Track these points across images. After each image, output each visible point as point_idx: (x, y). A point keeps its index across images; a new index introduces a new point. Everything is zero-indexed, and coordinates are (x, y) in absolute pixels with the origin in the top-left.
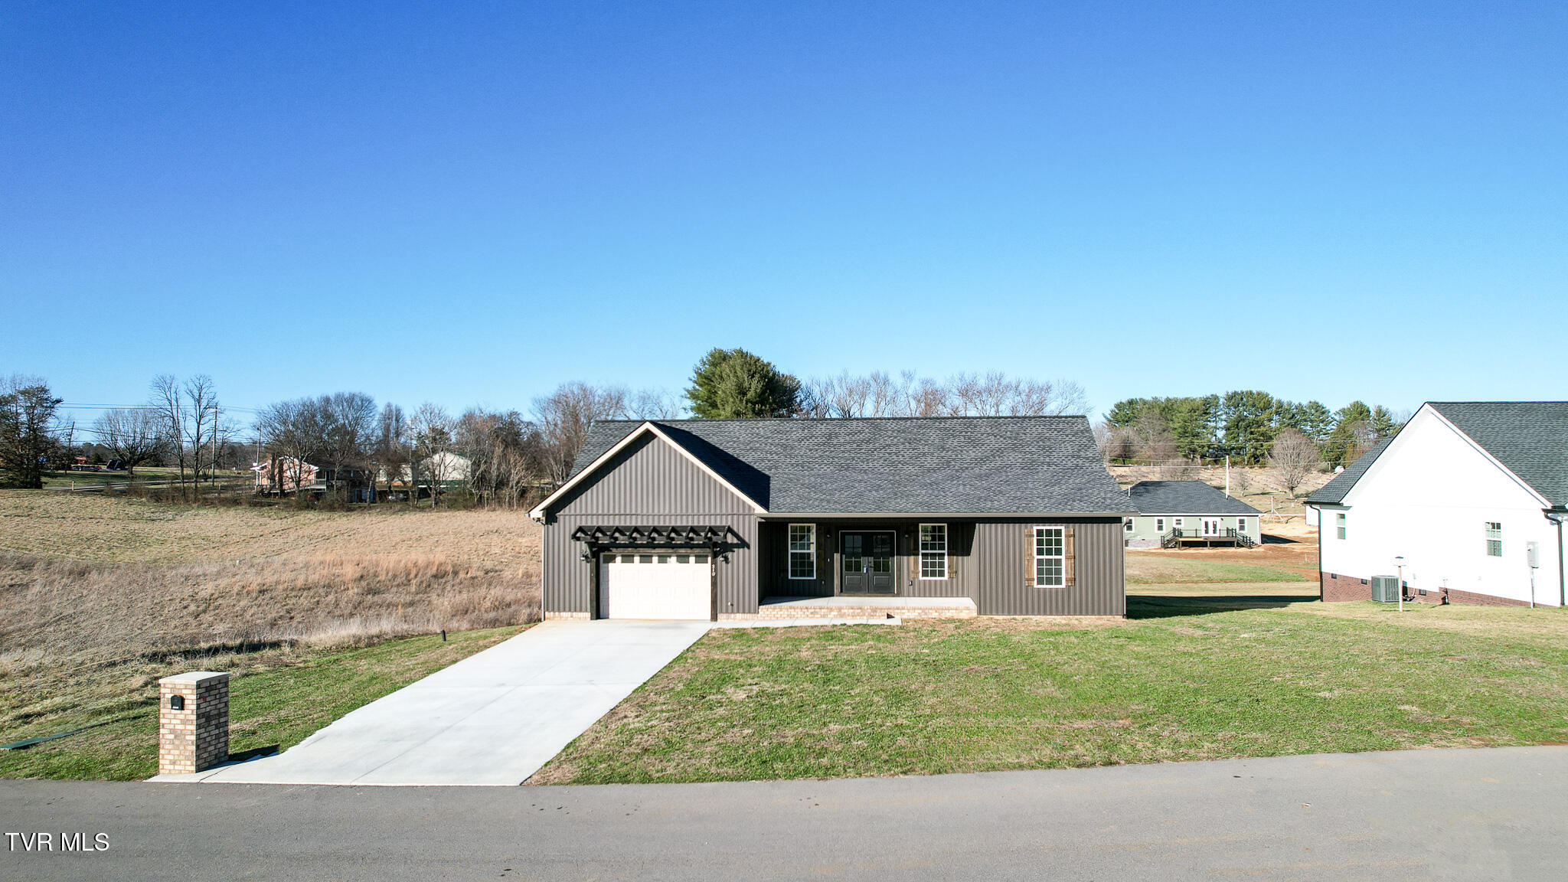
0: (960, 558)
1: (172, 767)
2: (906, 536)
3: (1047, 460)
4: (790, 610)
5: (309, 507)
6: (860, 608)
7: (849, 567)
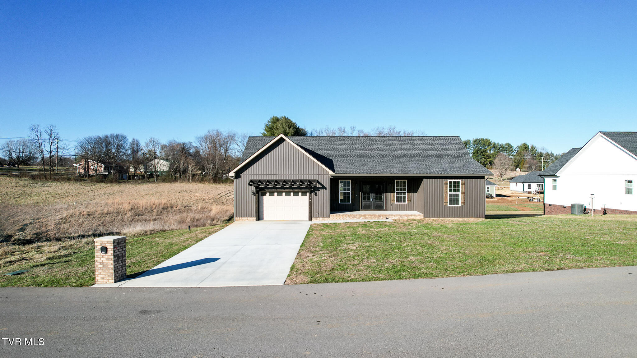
0: (412, 194)
1: (102, 280)
2: (390, 185)
3: (446, 154)
4: (343, 216)
5: (102, 181)
6: (374, 215)
7: (365, 198)
